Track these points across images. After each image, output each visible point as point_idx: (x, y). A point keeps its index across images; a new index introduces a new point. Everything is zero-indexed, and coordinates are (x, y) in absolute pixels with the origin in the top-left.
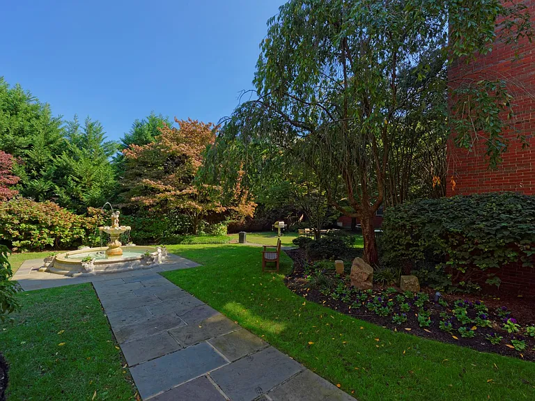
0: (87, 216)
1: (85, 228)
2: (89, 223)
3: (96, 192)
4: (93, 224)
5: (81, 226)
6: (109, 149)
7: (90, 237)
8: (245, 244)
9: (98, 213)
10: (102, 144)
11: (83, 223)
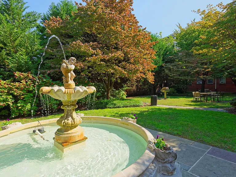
0: (14, 81)
1: (12, 94)
2: (17, 88)
3: (22, 57)
4: (22, 89)
5: (8, 92)
6: (31, 18)
7: (19, 105)
8: (158, 106)
9: (25, 78)
10: (24, 13)
11: (11, 89)
